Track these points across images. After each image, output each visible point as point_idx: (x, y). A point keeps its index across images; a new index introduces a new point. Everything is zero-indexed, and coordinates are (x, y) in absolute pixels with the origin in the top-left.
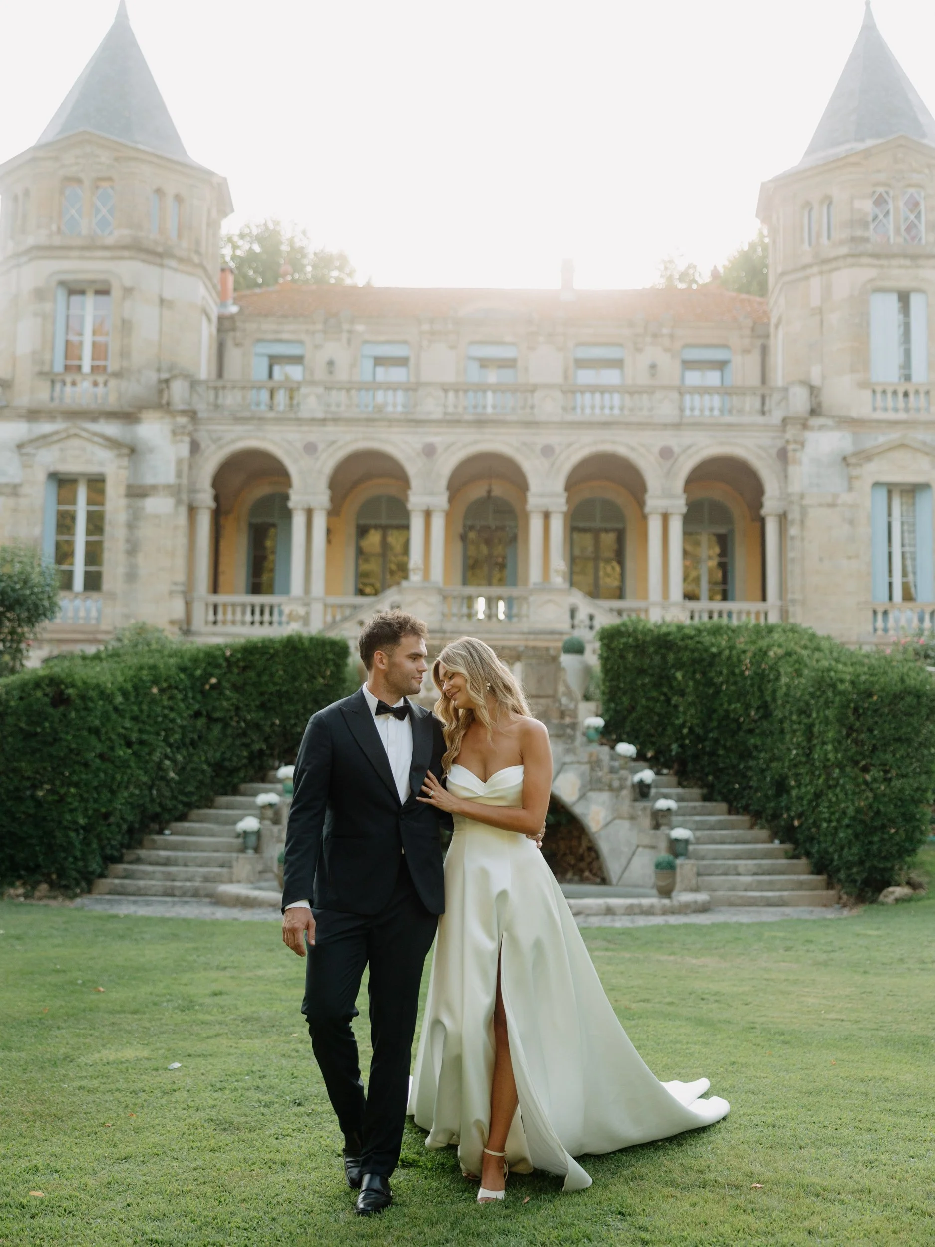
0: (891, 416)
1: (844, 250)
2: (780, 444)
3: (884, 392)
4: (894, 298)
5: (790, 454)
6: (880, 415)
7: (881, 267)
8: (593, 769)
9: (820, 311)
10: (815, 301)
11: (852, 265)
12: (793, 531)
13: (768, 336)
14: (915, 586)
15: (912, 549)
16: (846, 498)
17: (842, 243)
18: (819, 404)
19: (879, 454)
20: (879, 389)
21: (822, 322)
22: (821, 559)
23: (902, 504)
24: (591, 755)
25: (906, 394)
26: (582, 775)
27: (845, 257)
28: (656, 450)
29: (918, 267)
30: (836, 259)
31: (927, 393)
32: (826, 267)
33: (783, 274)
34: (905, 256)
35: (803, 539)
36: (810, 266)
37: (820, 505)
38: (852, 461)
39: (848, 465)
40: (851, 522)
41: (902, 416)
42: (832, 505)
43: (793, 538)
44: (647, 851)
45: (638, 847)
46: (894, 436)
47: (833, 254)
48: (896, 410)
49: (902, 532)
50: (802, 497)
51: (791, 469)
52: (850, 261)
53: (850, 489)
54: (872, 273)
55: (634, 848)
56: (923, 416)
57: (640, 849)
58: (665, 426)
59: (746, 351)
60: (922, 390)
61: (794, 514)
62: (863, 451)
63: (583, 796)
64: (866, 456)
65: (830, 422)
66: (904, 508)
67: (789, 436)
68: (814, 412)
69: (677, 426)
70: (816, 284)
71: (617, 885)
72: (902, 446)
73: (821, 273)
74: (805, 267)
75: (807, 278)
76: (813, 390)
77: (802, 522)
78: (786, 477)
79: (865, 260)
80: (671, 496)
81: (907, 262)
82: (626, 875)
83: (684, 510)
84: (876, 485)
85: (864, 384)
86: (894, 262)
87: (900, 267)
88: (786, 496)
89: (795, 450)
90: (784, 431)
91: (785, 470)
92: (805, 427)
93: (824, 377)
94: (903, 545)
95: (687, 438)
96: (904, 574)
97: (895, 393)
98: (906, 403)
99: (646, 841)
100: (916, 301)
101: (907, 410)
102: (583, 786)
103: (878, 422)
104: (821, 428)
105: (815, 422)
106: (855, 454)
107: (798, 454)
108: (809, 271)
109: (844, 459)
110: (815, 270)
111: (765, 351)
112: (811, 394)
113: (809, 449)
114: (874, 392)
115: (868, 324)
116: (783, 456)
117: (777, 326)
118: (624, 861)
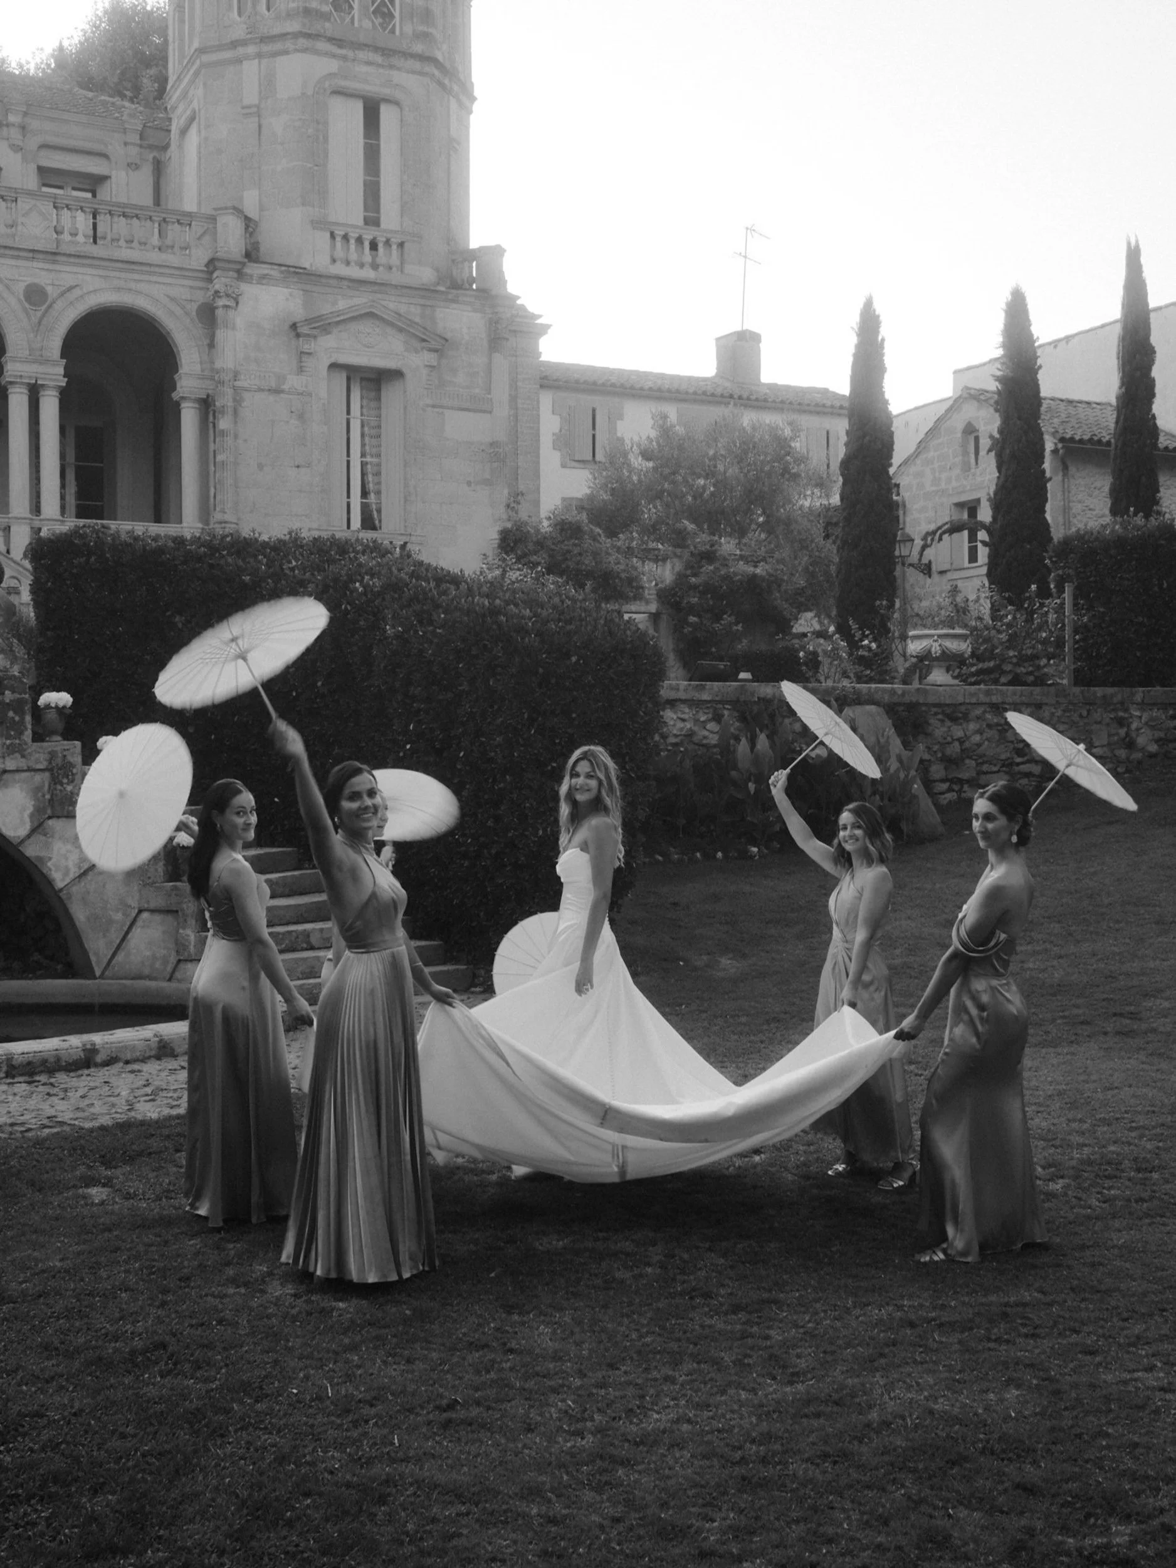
0: (355, 272)
1: (293, 26)
2: (201, 297)
3: (346, 238)
4: (358, 107)
5: (219, 312)
6: (339, 269)
7: (344, 58)
8: (55, 781)
9: (256, 112)
10: (251, 96)
11: (305, 50)
12: (224, 424)
13: (166, 147)
14: (379, 511)
15: (375, 460)
16: (294, 381)
17: (289, 15)
18: (256, 246)
19: (338, 323)
20: (339, 232)
21: (260, 126)
22: (261, 467)
23: (362, 398)
24: (52, 755)
25: (374, 246)
26: (36, 791)
27: (296, 35)
28: (20, 288)
29: (391, 67)
30: (283, 36)
31: (401, 245)
32: (266, 48)
33: (201, 51)
34: (376, 49)
35: (236, 437)
36: (243, 43)
37: (260, 390)
38: (304, 330)
39: (298, 335)
40: (301, 417)
41: (368, 274)
42: (277, 391)
43: (223, 433)
44: (158, 918)
45: (140, 911)
46: (360, 300)
47: (277, 30)
48: (362, 266)
49: (363, 435)
50: (236, 375)
51: (220, 334)
52: (302, 42)
53: (301, 370)
54: (333, 66)
55: (134, 913)
56: (395, 278)
57: (145, 915)
58: (34, 253)
59: (133, 166)
60: (395, 240)
61: (225, 399)
62: (319, 318)
63: (37, 828)
64: (322, 325)
65: (274, 272)
66: (365, 402)
67: (218, 285)
68: (252, 255)
69: (53, 255)
70: (251, 69)
71: (102, 977)
72: (371, 315)
73: (259, 56)
74: (234, 44)
75: (239, 61)
76: (249, 225)
77: (235, 412)
78: (212, 345)
79: (322, 45)
80: (45, 361)
81: (379, 59)
82: (120, 957)
83: (63, 382)
84: (334, 366)
85: (319, 224)
86: (362, 55)
87: (369, 63)
88: (213, 375)
89: (226, 307)
90: (210, 280)
91: (212, 337)
92: (240, 275)
93: (262, 208)
94: (363, 455)
95: (68, 275)
96: (365, 493)
97: (360, 240)
98: (374, 258)
99: (158, 901)
100: (387, 114)
101: (375, 266)
102: (38, 811)
103: (340, 278)
104: (263, 279)
105: (253, 269)
106: (308, 321)
107: (231, 313)
108: (241, 51)
109: (294, 326)
110: (251, 49)
111: (159, 169)
112: (247, 227)
113: (245, 307)
114: (333, 236)
115: (326, 139)
116: (208, 316)
117: (184, 132)
118: (115, 936)
